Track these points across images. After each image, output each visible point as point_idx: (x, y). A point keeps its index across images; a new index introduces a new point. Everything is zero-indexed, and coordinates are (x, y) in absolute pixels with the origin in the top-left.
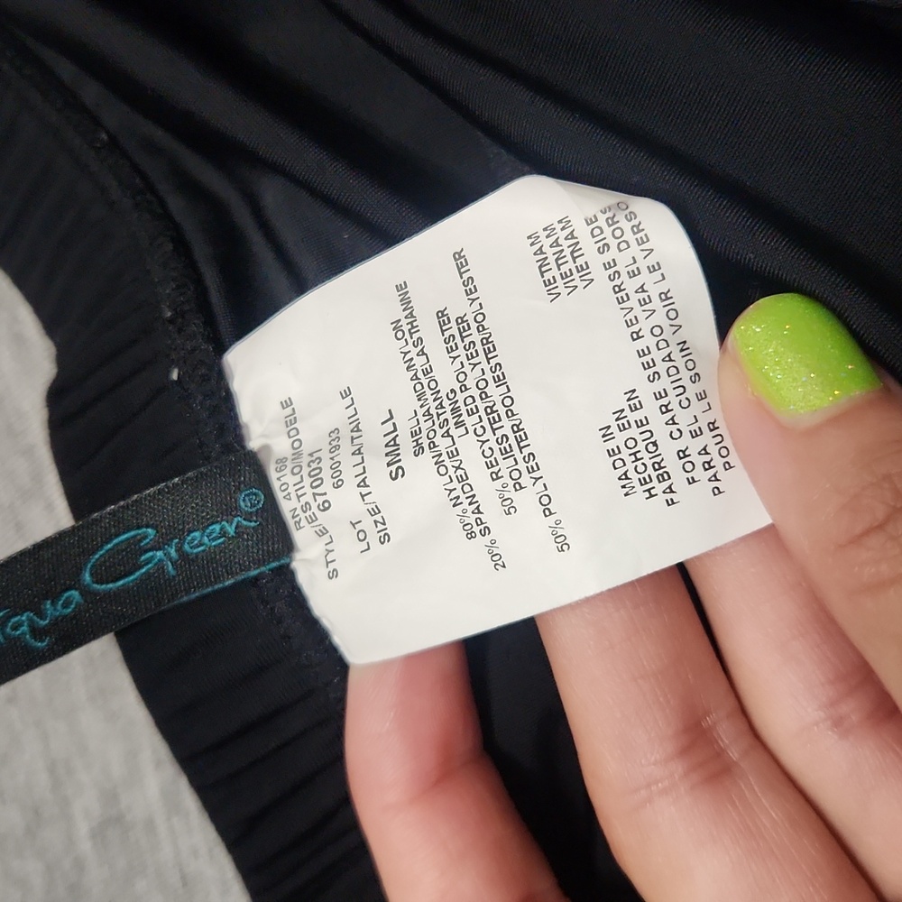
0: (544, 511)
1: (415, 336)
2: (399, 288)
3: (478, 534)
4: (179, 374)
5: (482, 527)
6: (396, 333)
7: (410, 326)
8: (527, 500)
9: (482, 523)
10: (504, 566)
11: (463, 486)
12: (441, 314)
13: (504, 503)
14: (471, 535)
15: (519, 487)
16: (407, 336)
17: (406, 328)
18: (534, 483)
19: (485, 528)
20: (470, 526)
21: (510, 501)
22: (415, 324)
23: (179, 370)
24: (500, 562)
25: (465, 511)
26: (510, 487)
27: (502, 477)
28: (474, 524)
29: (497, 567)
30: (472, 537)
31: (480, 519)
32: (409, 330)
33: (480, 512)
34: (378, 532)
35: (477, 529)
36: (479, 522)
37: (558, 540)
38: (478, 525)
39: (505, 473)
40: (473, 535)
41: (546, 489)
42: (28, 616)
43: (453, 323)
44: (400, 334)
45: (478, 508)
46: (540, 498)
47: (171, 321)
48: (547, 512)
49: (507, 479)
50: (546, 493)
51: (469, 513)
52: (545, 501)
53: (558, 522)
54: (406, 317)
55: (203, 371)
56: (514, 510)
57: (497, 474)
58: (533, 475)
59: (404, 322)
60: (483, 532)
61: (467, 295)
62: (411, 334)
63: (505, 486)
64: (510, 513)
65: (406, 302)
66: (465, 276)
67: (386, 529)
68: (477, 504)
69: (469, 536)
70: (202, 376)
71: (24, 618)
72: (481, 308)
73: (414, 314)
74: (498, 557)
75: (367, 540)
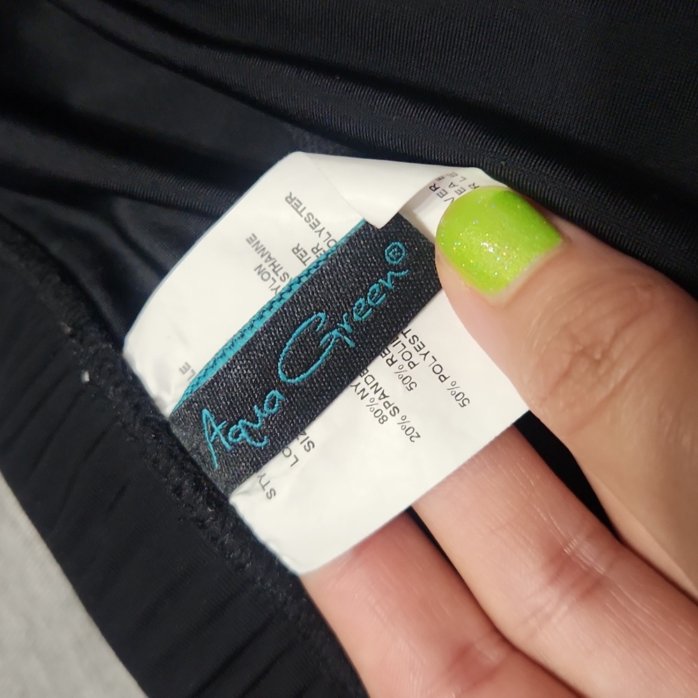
0: (440, 378)
1: (280, 273)
2: (249, 241)
3: (389, 416)
4: (90, 376)
5: (391, 408)
6: (262, 277)
7: (272, 267)
8: (422, 373)
9: (390, 405)
10: (419, 436)
11: (365, 379)
12: (296, 250)
13: (404, 382)
14: (383, 420)
15: (413, 365)
16: (273, 275)
17: (270, 269)
18: (425, 359)
19: (394, 408)
20: (380, 412)
21: (409, 378)
22: (276, 264)
23: (89, 373)
24: (414, 434)
25: (372, 400)
26: (406, 367)
27: (396, 361)
28: (383, 409)
29: (412, 439)
30: (384, 421)
31: (387, 402)
32: (273, 270)
33: (385, 397)
34: (302, 443)
35: (386, 412)
36: (387, 405)
37: (458, 398)
38: (387, 408)
39: (397, 357)
40: (385, 418)
41: (436, 360)
42: (242, 424)
43: (310, 254)
44: (266, 276)
45: (383, 394)
46: (433, 369)
47: (72, 336)
48: (443, 378)
49: (401, 362)
50: (436, 363)
51: (377, 401)
52: (438, 369)
53: (454, 383)
54: (266, 261)
55: (109, 366)
56: (414, 384)
57: (391, 360)
58: (421, 352)
59: (265, 266)
60: (393, 413)
61: (313, 228)
62: (276, 273)
63: (401, 367)
64: (412, 389)
65: (261, 250)
66: (304, 214)
67: (308, 438)
68: (381, 391)
69: (381, 421)
70: (110, 370)
71: (240, 426)
72: (330, 236)
73: (272, 256)
74: (411, 430)
75: (293, 454)
